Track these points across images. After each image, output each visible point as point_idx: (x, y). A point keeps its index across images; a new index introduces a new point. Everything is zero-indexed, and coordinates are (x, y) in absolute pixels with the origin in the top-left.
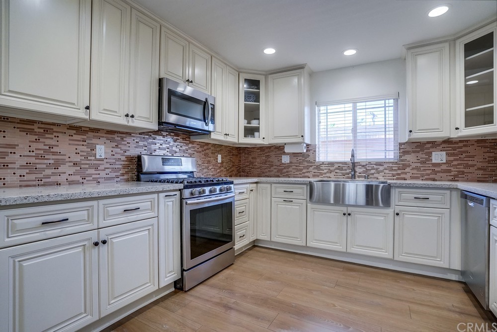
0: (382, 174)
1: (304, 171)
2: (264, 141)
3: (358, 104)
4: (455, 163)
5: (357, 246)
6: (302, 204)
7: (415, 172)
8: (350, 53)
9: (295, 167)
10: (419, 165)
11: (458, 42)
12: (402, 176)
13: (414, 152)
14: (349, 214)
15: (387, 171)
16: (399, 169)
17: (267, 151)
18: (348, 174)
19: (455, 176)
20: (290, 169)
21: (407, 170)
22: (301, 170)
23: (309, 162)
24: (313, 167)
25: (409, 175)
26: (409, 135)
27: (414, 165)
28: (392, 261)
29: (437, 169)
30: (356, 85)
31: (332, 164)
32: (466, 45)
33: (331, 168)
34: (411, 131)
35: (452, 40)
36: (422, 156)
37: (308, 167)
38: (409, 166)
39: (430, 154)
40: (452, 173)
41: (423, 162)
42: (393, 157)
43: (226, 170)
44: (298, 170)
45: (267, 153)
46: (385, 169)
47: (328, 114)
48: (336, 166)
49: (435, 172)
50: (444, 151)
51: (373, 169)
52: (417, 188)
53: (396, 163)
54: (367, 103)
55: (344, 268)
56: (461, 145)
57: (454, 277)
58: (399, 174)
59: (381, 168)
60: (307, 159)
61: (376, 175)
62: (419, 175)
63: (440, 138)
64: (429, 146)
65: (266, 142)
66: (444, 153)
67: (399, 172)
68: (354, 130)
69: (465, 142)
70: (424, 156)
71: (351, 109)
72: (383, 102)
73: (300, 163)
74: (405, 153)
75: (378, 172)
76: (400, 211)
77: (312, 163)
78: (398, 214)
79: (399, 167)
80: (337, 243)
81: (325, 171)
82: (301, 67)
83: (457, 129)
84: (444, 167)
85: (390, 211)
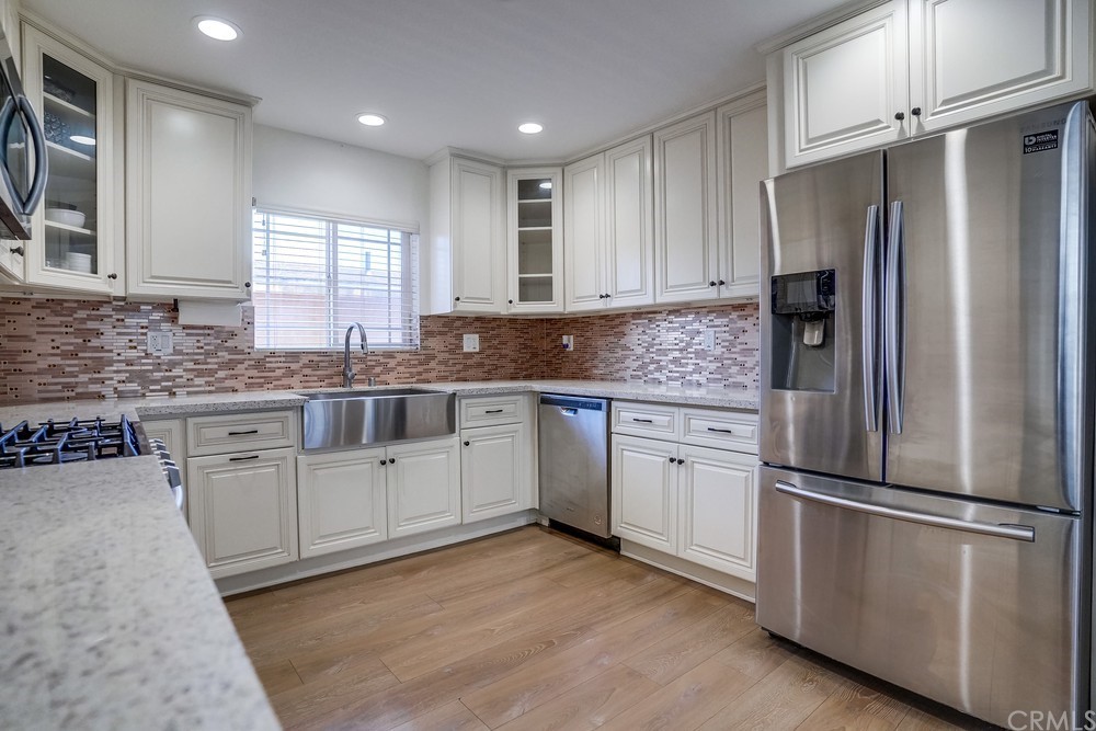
0: (393, 374)
1: (221, 374)
2: (110, 286)
3: (340, 227)
4: (489, 352)
5: (407, 520)
6: (284, 458)
7: (443, 368)
8: (371, 120)
9: (190, 365)
10: (447, 355)
11: (510, 172)
12: (424, 376)
13: (441, 333)
14: (393, 461)
15: (401, 369)
16: (421, 364)
17: (82, 314)
18: (330, 377)
19: (489, 372)
20: (177, 371)
21: (433, 364)
22: (212, 373)
23: (235, 350)
24: (247, 363)
25: (433, 374)
26: (455, 306)
27: (441, 357)
28: (461, 527)
29: (469, 362)
30: (336, 185)
31: (293, 356)
32: (520, 182)
33: (294, 366)
34: (458, 299)
35: (506, 168)
36: (450, 339)
37: (230, 365)
38: (434, 358)
39: (460, 337)
40: (486, 369)
41: (451, 352)
42: (399, 341)
44: (200, 374)
45: (83, 321)
46: (399, 364)
47: (271, 235)
48: (305, 360)
49: (466, 369)
50: (477, 333)
51: (380, 364)
52: (490, 395)
53: (416, 353)
54: (367, 230)
55: (397, 572)
56: (494, 324)
58: (420, 374)
59: (392, 363)
60: (230, 343)
61: (383, 377)
62: (448, 374)
63: (470, 312)
64: (458, 323)
65: (116, 289)
66: (477, 336)
67: (420, 369)
68: (332, 277)
70: (453, 341)
71: (326, 233)
72: (385, 233)
73: (207, 354)
74: (427, 334)
75: (388, 370)
76: (470, 437)
77: (242, 352)
78: (467, 444)
79: (420, 360)
80: (368, 528)
81: (279, 373)
84: (476, 359)
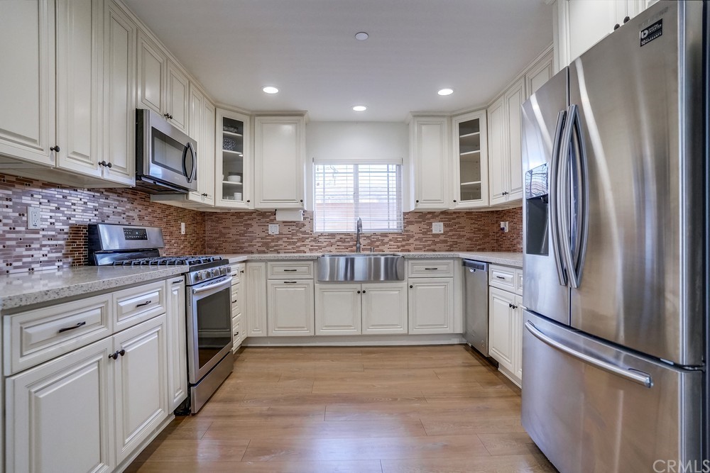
0: (387, 246)
1: (299, 244)
2: (248, 205)
3: (360, 166)
4: (450, 233)
5: (373, 326)
6: (308, 284)
7: (418, 243)
8: (360, 109)
9: (286, 239)
10: (421, 236)
11: (454, 119)
12: (406, 247)
13: (417, 222)
14: (364, 292)
15: (392, 243)
16: (403, 240)
17: (246, 218)
18: (351, 247)
19: (451, 246)
20: (280, 242)
21: (411, 241)
22: (294, 243)
23: (305, 233)
24: (310, 239)
25: (413, 246)
26: (416, 205)
27: (417, 236)
28: (407, 336)
29: (437, 240)
30: (357, 144)
31: (332, 235)
32: (460, 124)
33: (332, 241)
34: (417, 201)
35: (451, 117)
36: (423, 226)
37: (303, 240)
38: (413, 237)
39: (430, 225)
40: (449, 244)
41: (424, 233)
42: (395, 227)
43: (189, 245)
44: (290, 243)
45: (246, 220)
46: (390, 240)
47: (326, 175)
48: (338, 237)
49: (434, 244)
50: (442, 221)
51: (378, 240)
52: (427, 259)
53: (400, 234)
54: (372, 166)
55: (362, 352)
56: (454, 216)
57: (456, 341)
58: (403, 246)
59: (386, 240)
60: (303, 229)
61: (380, 248)
62: (422, 246)
63: (440, 209)
64: (429, 216)
65: (251, 207)
66: (442, 224)
67: (404, 243)
68: (356, 194)
69: (457, 213)
70: (425, 226)
71: (352, 171)
72: (385, 166)
73: (293, 234)
74: (408, 223)
75: (384, 244)
76: (414, 283)
77: (308, 234)
78: (411, 287)
79: (403, 238)
80: (351, 326)
81: (325, 244)
82: (300, 114)
83: (455, 201)
84: (442, 238)
85: (404, 284)
